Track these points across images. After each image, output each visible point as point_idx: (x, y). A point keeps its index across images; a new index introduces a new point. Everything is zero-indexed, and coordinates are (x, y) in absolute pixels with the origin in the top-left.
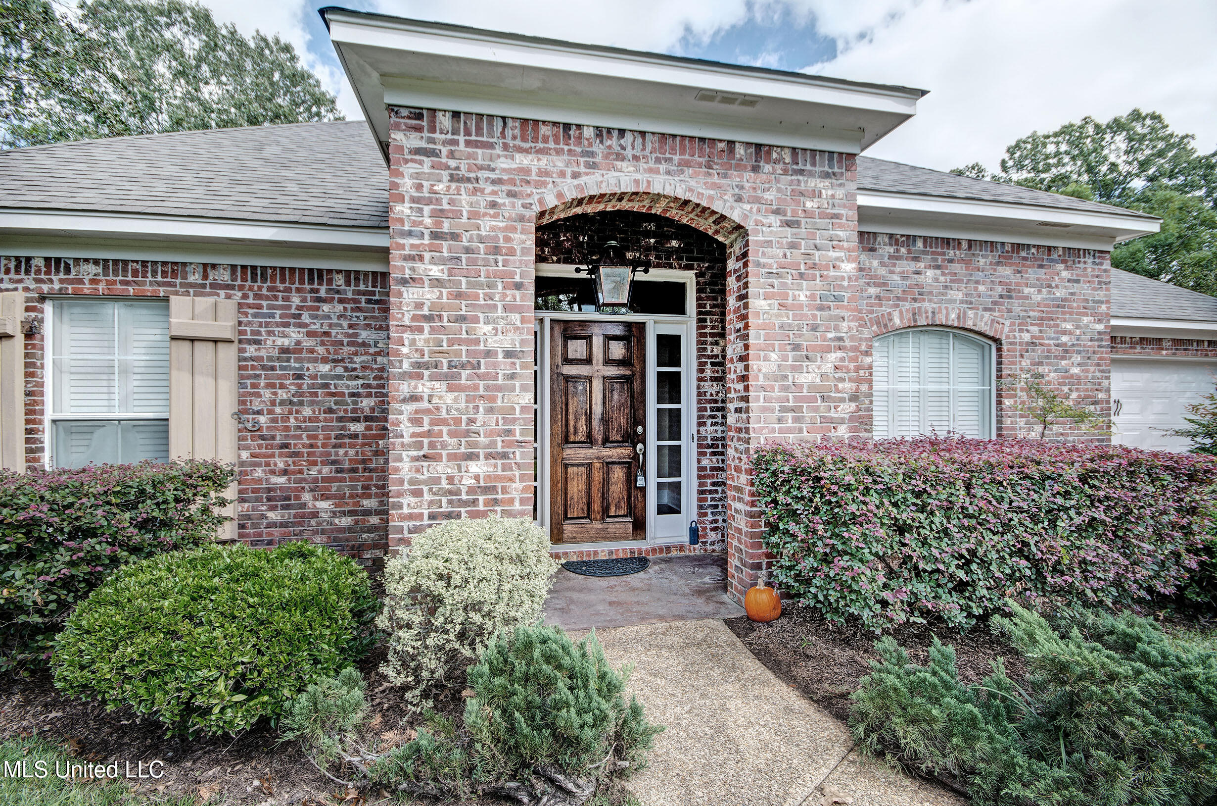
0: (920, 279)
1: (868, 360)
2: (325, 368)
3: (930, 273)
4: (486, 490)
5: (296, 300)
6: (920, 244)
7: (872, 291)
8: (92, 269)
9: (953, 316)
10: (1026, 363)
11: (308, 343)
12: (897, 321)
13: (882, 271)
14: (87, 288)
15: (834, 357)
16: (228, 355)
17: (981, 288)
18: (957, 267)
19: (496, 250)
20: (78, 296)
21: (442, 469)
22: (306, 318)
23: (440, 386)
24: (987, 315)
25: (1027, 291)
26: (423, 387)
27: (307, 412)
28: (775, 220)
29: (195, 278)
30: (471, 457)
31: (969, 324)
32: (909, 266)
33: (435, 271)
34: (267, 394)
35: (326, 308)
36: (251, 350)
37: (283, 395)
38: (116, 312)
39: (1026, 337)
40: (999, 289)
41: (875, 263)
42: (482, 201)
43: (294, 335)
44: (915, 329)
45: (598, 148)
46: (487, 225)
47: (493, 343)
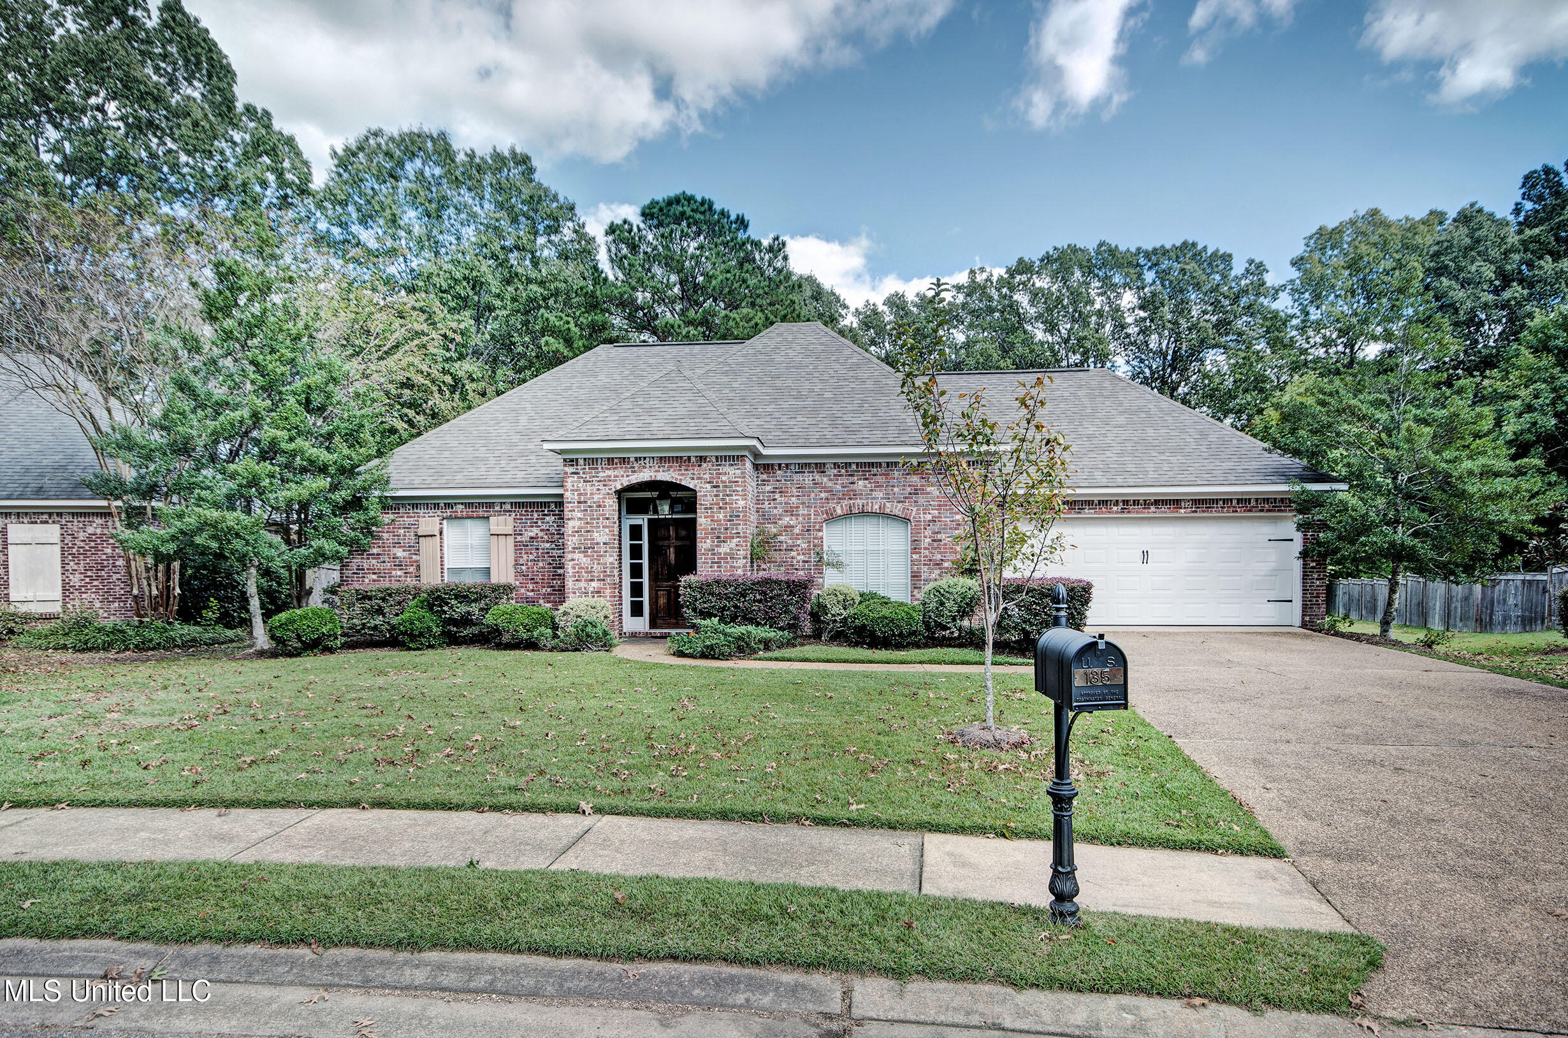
0: (854, 487)
1: (820, 534)
2: (548, 545)
3: (861, 483)
4: (598, 592)
5: (536, 516)
6: (854, 467)
7: (823, 495)
8: (461, 506)
9: (876, 507)
10: (928, 533)
11: (541, 534)
12: (839, 512)
13: (830, 484)
14: (459, 514)
15: (735, 540)
16: (511, 540)
17: (896, 489)
18: (879, 479)
19: (600, 506)
20: (456, 518)
21: (582, 584)
22: (540, 523)
23: (582, 555)
24: (900, 505)
25: (929, 489)
26: (576, 556)
27: (541, 564)
28: (708, 486)
29: (497, 508)
30: (592, 580)
31: (888, 511)
32: (845, 480)
33: (580, 515)
34: (525, 557)
35: (547, 518)
36: (519, 538)
37: (531, 557)
38: (469, 523)
39: (929, 517)
40: (909, 489)
41: (825, 479)
42: (595, 488)
43: (534, 532)
44: (849, 515)
45: (636, 465)
46: (596, 498)
47: (599, 540)
